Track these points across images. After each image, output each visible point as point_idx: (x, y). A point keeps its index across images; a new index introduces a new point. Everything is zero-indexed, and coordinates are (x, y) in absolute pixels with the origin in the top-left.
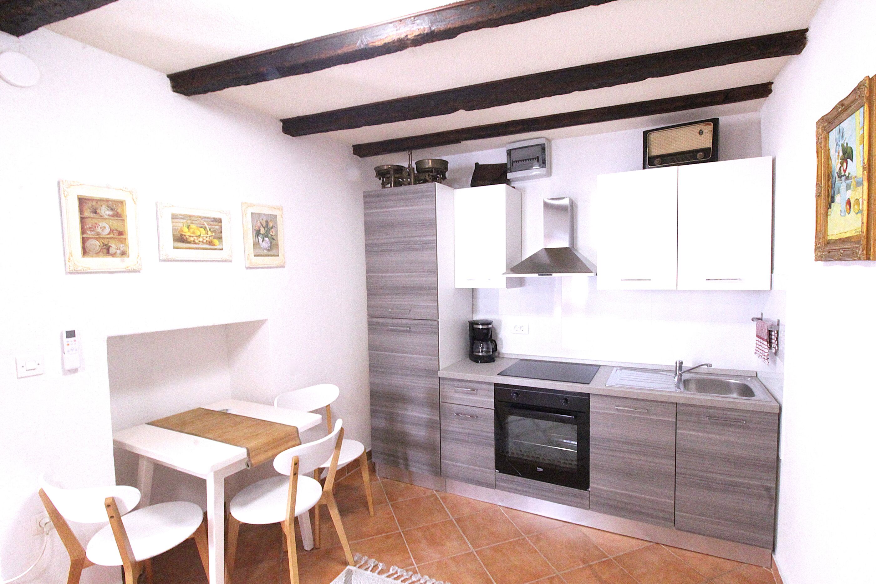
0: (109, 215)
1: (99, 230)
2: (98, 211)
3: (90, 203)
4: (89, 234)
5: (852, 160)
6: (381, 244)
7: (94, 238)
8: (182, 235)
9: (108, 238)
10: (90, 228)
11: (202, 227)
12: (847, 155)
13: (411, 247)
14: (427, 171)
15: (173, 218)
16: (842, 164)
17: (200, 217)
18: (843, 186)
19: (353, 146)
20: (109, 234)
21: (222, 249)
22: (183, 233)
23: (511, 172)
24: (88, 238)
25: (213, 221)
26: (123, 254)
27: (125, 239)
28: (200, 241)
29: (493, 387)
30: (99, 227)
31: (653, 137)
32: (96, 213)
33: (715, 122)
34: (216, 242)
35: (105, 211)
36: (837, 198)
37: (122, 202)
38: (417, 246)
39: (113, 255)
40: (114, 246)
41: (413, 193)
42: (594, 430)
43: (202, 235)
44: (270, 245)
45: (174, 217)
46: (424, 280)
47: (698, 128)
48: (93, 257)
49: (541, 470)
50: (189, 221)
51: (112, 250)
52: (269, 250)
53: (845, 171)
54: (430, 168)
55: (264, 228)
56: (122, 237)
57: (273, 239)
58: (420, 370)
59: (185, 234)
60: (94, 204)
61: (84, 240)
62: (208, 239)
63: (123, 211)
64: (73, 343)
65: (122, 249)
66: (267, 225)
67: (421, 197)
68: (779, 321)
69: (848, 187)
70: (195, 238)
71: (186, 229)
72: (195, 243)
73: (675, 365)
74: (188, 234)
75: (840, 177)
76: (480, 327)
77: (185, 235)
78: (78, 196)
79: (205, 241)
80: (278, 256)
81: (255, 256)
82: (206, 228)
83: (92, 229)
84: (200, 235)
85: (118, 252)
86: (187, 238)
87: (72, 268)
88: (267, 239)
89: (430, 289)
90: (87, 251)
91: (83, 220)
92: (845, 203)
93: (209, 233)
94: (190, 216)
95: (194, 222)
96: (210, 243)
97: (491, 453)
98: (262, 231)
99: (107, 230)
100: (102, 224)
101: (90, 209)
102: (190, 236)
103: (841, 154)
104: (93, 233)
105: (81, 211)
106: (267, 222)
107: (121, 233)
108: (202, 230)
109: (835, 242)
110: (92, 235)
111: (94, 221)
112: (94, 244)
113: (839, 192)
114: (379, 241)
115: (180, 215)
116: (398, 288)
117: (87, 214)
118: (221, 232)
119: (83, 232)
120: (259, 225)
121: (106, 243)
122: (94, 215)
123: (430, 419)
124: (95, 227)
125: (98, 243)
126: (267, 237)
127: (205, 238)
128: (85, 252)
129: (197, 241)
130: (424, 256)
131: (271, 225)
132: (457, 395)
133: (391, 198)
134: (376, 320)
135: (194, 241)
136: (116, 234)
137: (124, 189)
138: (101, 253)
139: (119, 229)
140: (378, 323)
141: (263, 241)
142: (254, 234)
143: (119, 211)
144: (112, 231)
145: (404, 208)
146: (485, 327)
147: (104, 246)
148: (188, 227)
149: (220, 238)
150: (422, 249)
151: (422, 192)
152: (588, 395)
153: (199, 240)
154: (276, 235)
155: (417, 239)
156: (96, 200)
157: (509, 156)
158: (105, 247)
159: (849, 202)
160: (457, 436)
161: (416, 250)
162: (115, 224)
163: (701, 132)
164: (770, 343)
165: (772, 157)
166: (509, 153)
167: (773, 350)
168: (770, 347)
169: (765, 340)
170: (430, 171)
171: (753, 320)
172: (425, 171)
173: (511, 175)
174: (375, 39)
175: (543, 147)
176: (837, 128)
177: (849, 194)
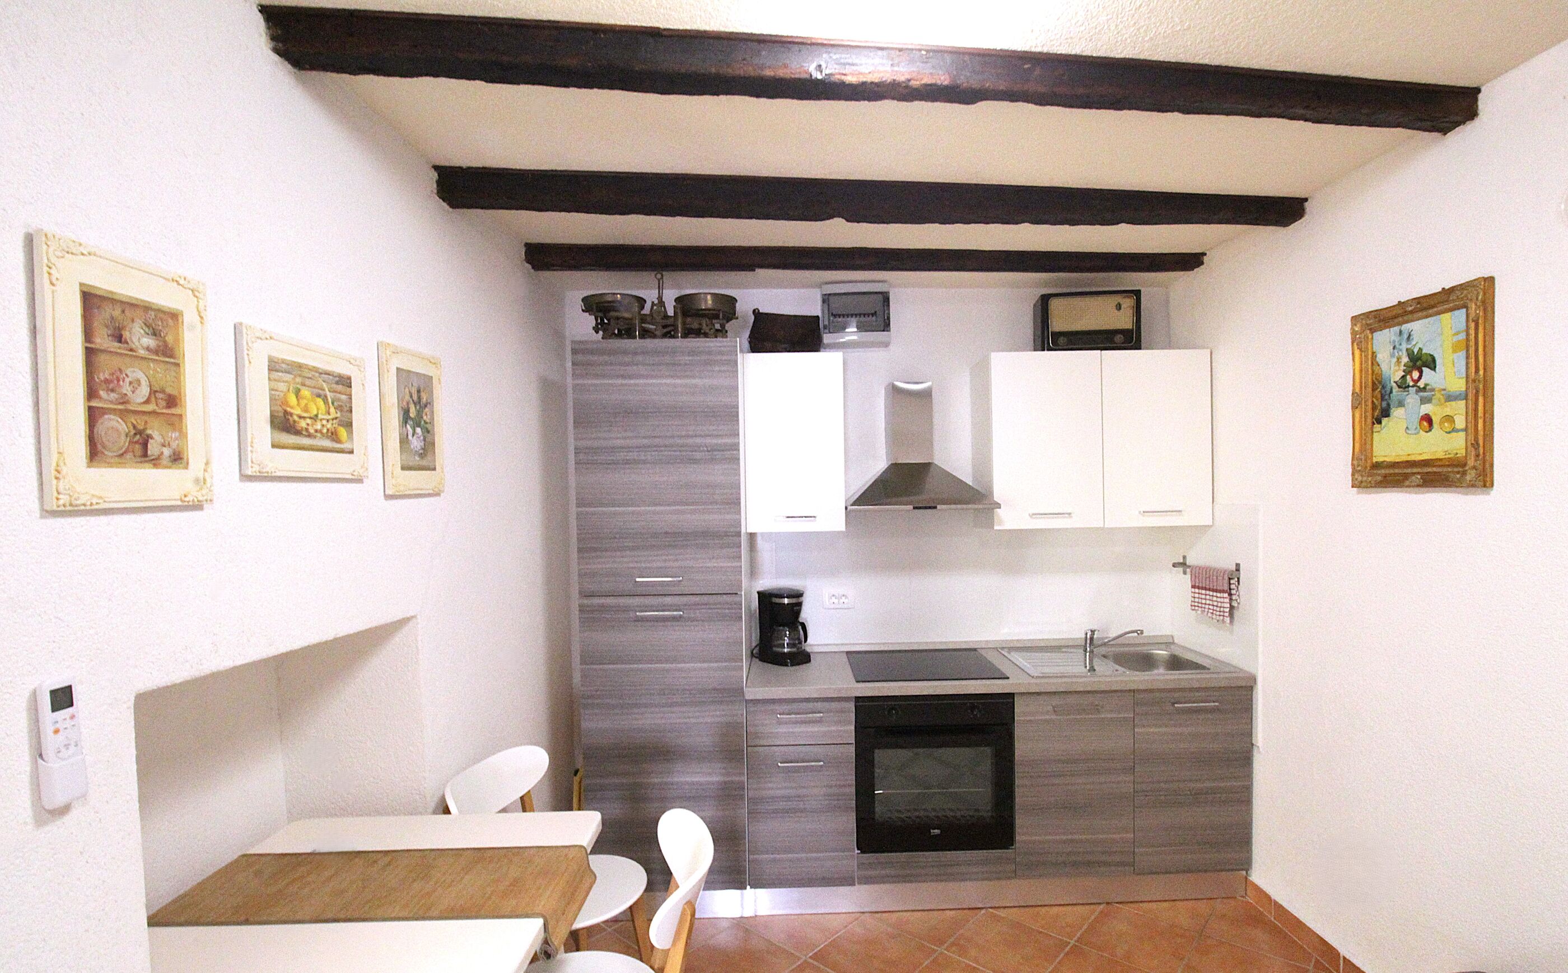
0: (148, 349)
1: (126, 389)
2: (126, 334)
3: (108, 312)
4: (106, 399)
5: (1434, 369)
6: (613, 449)
7: (113, 411)
8: (286, 412)
9: (144, 413)
10: (107, 381)
11: (319, 396)
12: (1422, 362)
13: (687, 456)
14: (704, 316)
15: (270, 370)
16: (1408, 372)
17: (315, 369)
18: (1412, 399)
19: (527, 245)
20: (147, 402)
21: (351, 452)
22: (288, 409)
23: (830, 333)
24: (104, 411)
25: (337, 383)
26: (177, 459)
27: (181, 416)
28: (316, 431)
29: (851, 706)
30: (127, 380)
31: (1054, 304)
32: (119, 338)
33: (1137, 293)
34: (343, 432)
35: (140, 339)
36: (1398, 412)
37: (175, 316)
38: (698, 455)
39: (156, 462)
40: (156, 435)
41: (692, 353)
42: (1022, 748)
43: (320, 416)
44: (422, 444)
45: (274, 366)
46: (714, 519)
47: (1112, 301)
48: (110, 465)
49: (937, 831)
50: (299, 380)
51: (153, 448)
52: (422, 456)
53: (1416, 381)
54: (709, 310)
55: (415, 404)
56: (173, 411)
57: (428, 432)
58: (703, 691)
59: (292, 411)
60: (117, 313)
61: (93, 416)
62: (329, 426)
63: (177, 340)
64: (68, 723)
65: (174, 445)
66: (419, 398)
67: (706, 363)
68: (1238, 564)
69: (1424, 401)
70: (309, 421)
71: (292, 399)
72: (309, 436)
73: (1084, 636)
74: (297, 411)
75: (1403, 387)
76: (786, 601)
77: (291, 414)
78: (81, 285)
79: (325, 431)
80: (434, 469)
81: (403, 468)
82: (326, 396)
83: (111, 386)
84: (317, 416)
85: (167, 452)
86: (294, 421)
87: (64, 499)
88: (418, 430)
89: (726, 534)
90: (99, 447)
91: (90, 353)
92: (1415, 419)
93: (332, 410)
94: (300, 366)
95: (308, 382)
96: (333, 436)
97: (849, 822)
98: (413, 413)
99: (144, 391)
100: (135, 373)
101: (107, 327)
102: (300, 417)
103: (1405, 360)
104: (113, 396)
105: (88, 334)
106: (419, 391)
107: (172, 401)
108: (320, 402)
109: (1396, 465)
110: (111, 402)
111: (116, 362)
112: (114, 427)
113: (1400, 406)
114: (610, 443)
115: (283, 361)
116: (655, 535)
117: (102, 340)
118: (351, 411)
119: (91, 393)
120: (407, 397)
121: (140, 427)
122: (116, 344)
123: (725, 783)
124: (118, 381)
125: (123, 427)
126: (419, 426)
127: (324, 422)
128: (95, 452)
129: (312, 431)
130: (716, 474)
131: (424, 398)
132: (783, 729)
133: (640, 358)
134: (596, 601)
135: (307, 430)
136: (163, 403)
137: (182, 282)
138: (129, 456)
139: (169, 390)
140: (602, 608)
141: (413, 435)
142: (401, 419)
143: (170, 339)
144: (153, 392)
145: (668, 381)
146: (794, 601)
147: (135, 434)
148: (297, 392)
149: (349, 425)
150: (712, 460)
151: (710, 353)
152: (1011, 695)
153: (315, 427)
154: (432, 422)
155: (698, 440)
156: (122, 302)
157: (826, 306)
158: (138, 437)
159: (1426, 419)
160: (782, 805)
161: (695, 461)
162: (159, 372)
163: (1119, 307)
164: (1230, 595)
165: (1209, 350)
166: (826, 299)
167: (1235, 604)
168: (1231, 599)
169: (1220, 591)
170: (712, 315)
171: (1174, 565)
172: (700, 314)
173: (827, 338)
174: (848, 70)
175: (885, 298)
176: (1397, 329)
177: (1426, 409)
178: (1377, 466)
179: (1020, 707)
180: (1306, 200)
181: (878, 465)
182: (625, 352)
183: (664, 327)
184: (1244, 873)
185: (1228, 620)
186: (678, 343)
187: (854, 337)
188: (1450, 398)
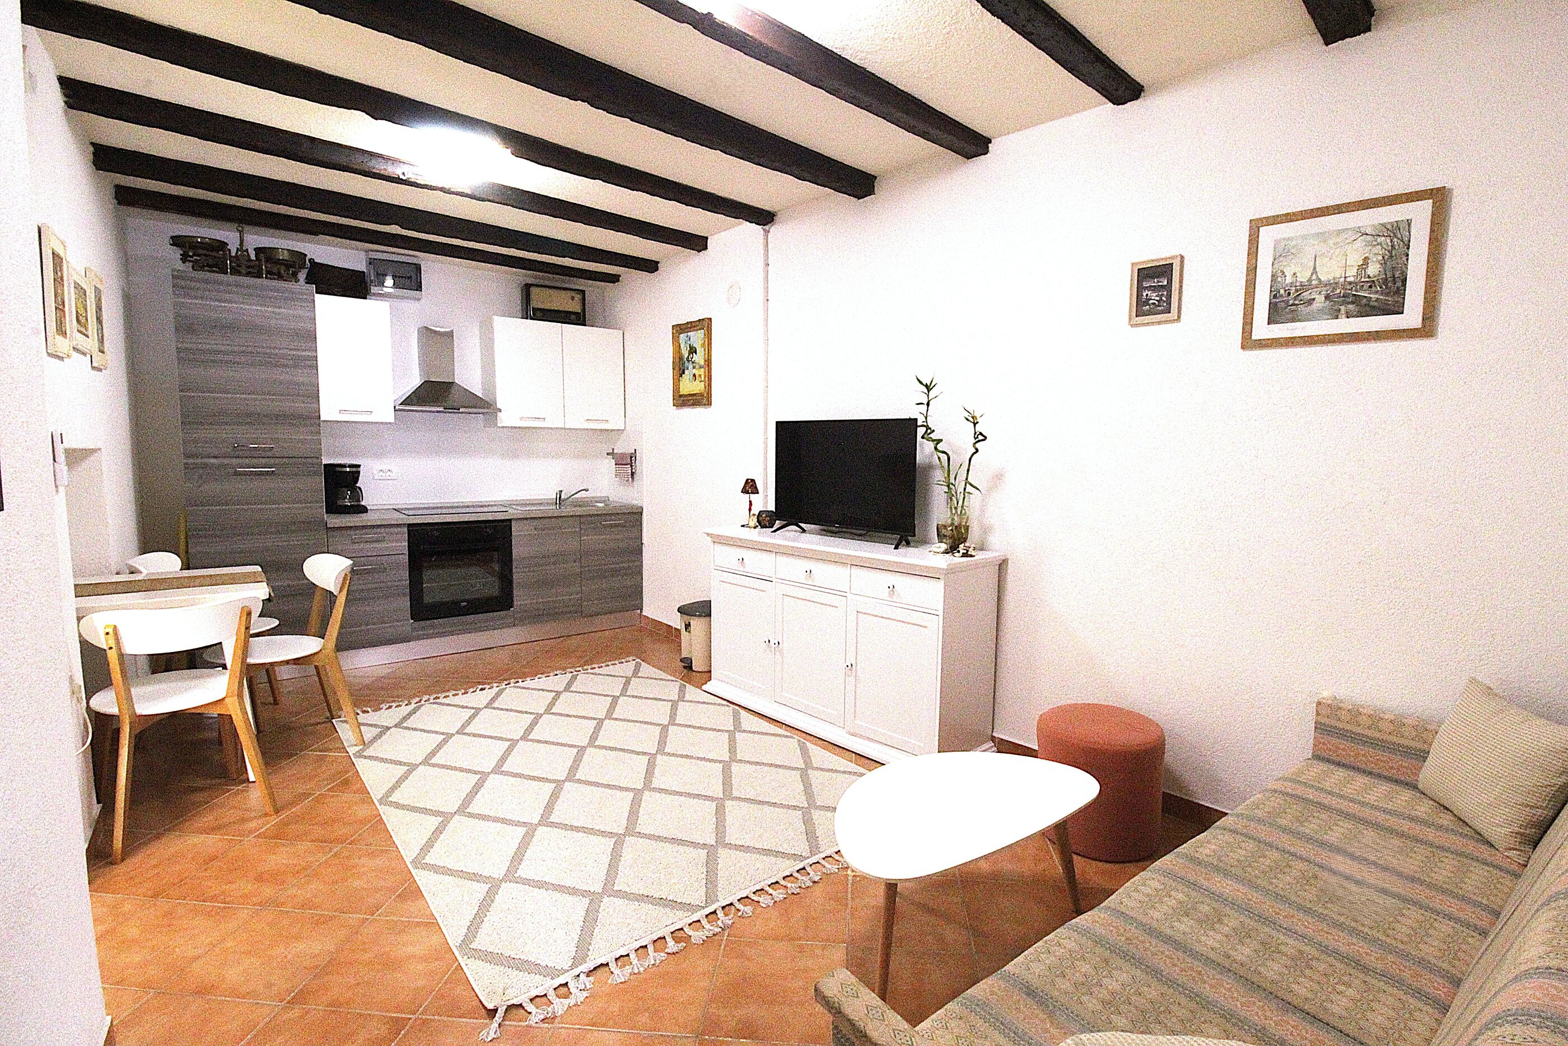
5: (696, 354)
12: (693, 351)
13: (274, 362)
14: (281, 264)
16: (689, 355)
18: (691, 366)
19: (116, 186)
23: (374, 286)
29: (406, 529)
31: (534, 291)
33: (583, 292)
36: (686, 372)
38: (286, 362)
41: (276, 291)
42: (517, 551)
46: (300, 406)
47: (570, 294)
49: (465, 604)
53: (692, 358)
54: (286, 260)
55: (98, 308)
57: (102, 327)
58: (292, 524)
67: (288, 299)
68: (635, 450)
69: (694, 368)
73: (556, 496)
75: (689, 361)
76: (348, 469)
89: (310, 418)
92: (692, 376)
97: (406, 603)
98: (98, 314)
103: (688, 349)
106: (98, 300)
109: (686, 396)
113: (687, 369)
114: (208, 347)
116: (250, 416)
120: (97, 304)
126: (100, 323)
130: (300, 376)
131: (100, 304)
132: (356, 547)
133: (232, 288)
134: (200, 460)
140: (206, 466)
142: (96, 317)
145: (257, 308)
146: (354, 469)
150: (295, 367)
151: (292, 293)
152: (510, 520)
155: (284, 351)
157: (369, 265)
159: (694, 375)
160: (356, 596)
161: (285, 366)
163: (573, 298)
164: (632, 466)
165: (622, 332)
166: (371, 262)
167: (634, 471)
168: (632, 469)
169: (627, 465)
170: (288, 265)
171: (608, 454)
172: (278, 262)
173: (374, 290)
174: (419, 177)
175: (418, 268)
176: (686, 334)
177: (694, 371)
178: (681, 396)
179: (515, 526)
180: (658, 262)
181: (414, 381)
182: (221, 283)
183: (248, 267)
184: (639, 611)
185: (630, 479)
186: (264, 282)
187: (391, 290)
188: (701, 367)
